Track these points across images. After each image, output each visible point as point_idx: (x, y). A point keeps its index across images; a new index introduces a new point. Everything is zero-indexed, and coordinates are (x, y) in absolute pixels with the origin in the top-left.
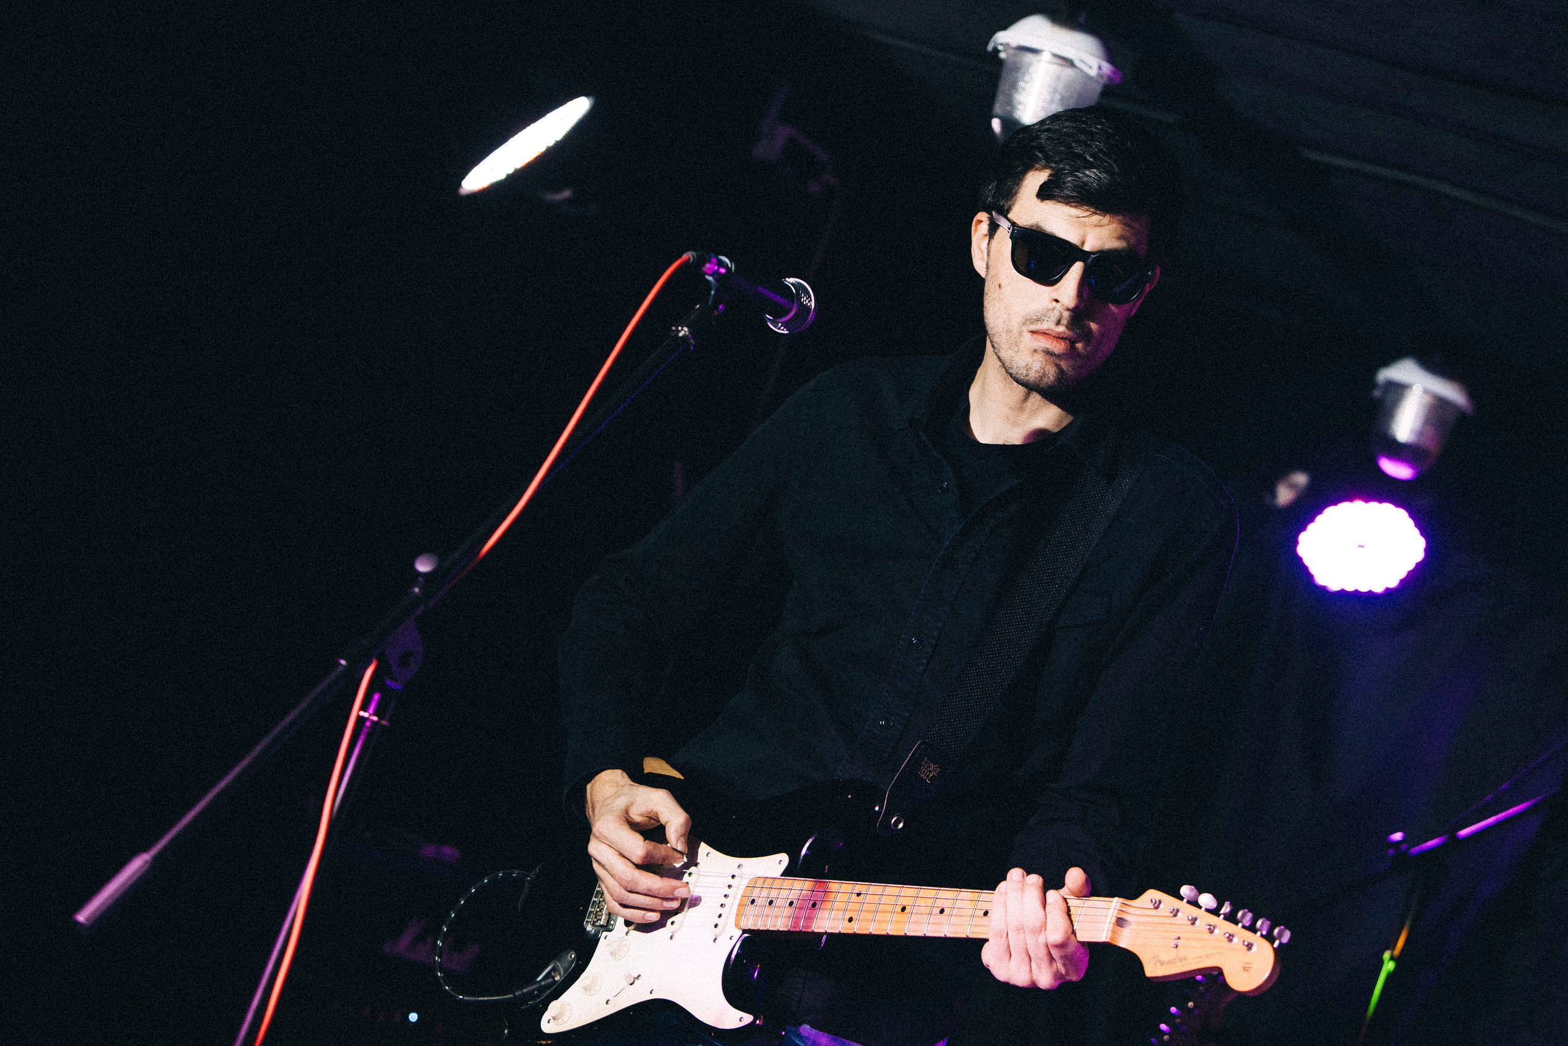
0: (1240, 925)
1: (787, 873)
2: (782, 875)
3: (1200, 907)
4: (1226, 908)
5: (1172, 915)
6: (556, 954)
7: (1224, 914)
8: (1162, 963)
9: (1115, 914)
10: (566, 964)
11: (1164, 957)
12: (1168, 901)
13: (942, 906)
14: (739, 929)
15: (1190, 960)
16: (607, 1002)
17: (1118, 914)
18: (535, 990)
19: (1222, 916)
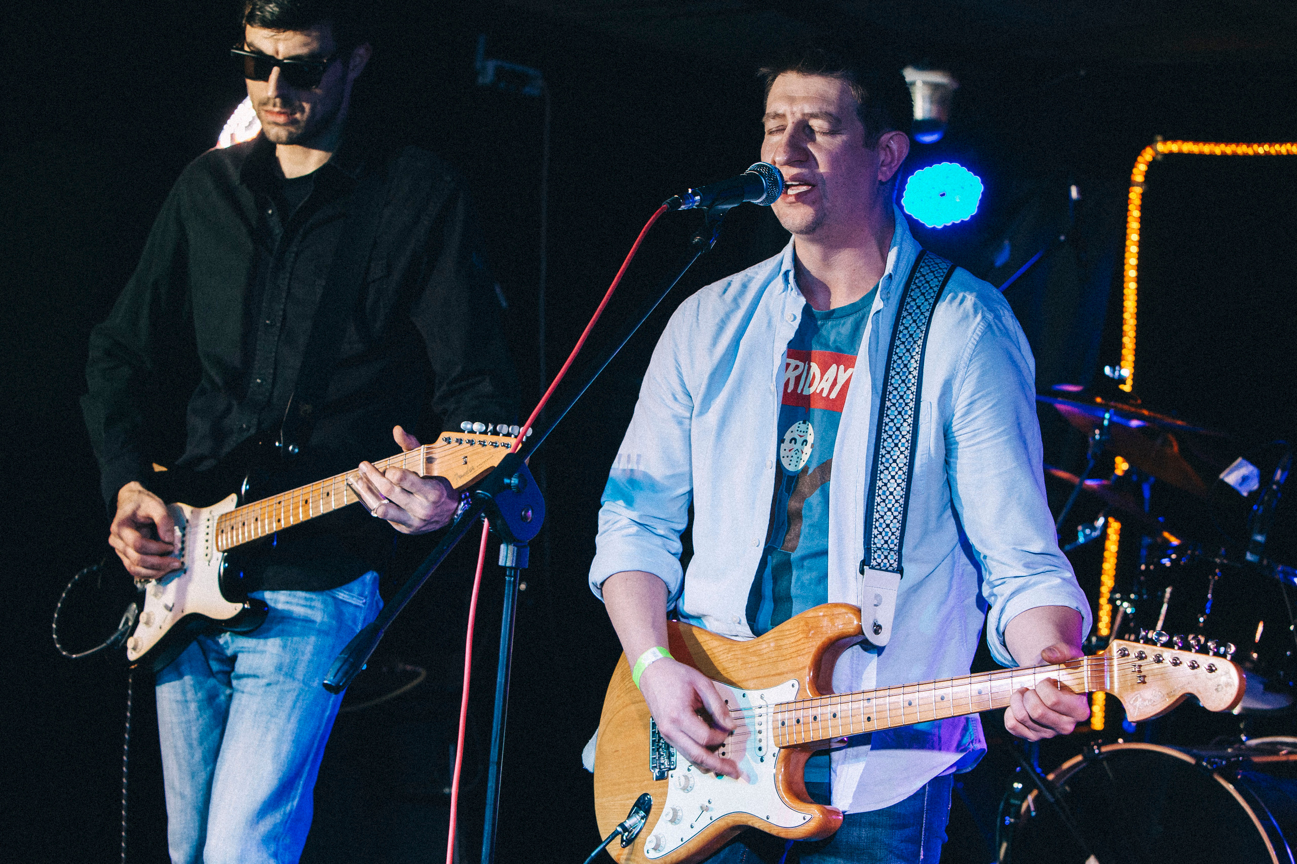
0: (501, 435)
1: (239, 504)
2: (236, 507)
3: (475, 433)
4: (491, 427)
5: (458, 444)
6: (124, 609)
7: (490, 431)
8: (461, 477)
9: (425, 457)
10: (132, 613)
11: (461, 472)
12: (454, 435)
13: (327, 491)
14: (220, 551)
15: (476, 469)
16: (161, 628)
17: (426, 455)
18: (118, 636)
19: (489, 433)
